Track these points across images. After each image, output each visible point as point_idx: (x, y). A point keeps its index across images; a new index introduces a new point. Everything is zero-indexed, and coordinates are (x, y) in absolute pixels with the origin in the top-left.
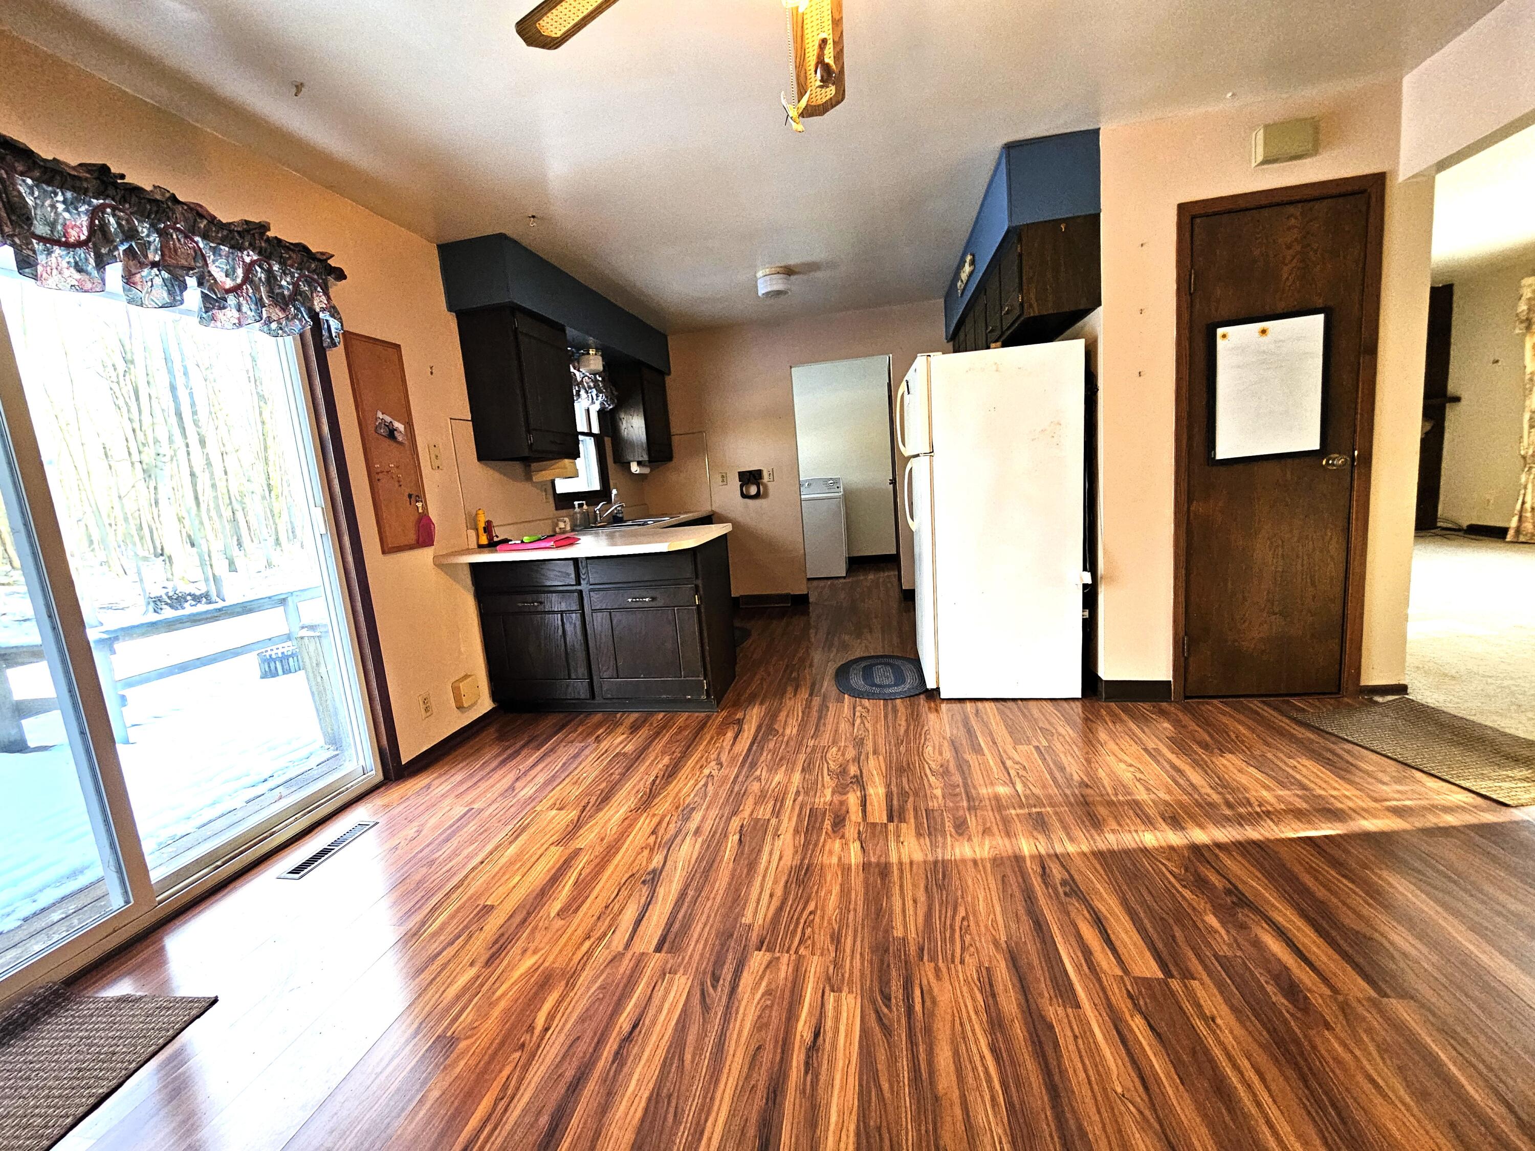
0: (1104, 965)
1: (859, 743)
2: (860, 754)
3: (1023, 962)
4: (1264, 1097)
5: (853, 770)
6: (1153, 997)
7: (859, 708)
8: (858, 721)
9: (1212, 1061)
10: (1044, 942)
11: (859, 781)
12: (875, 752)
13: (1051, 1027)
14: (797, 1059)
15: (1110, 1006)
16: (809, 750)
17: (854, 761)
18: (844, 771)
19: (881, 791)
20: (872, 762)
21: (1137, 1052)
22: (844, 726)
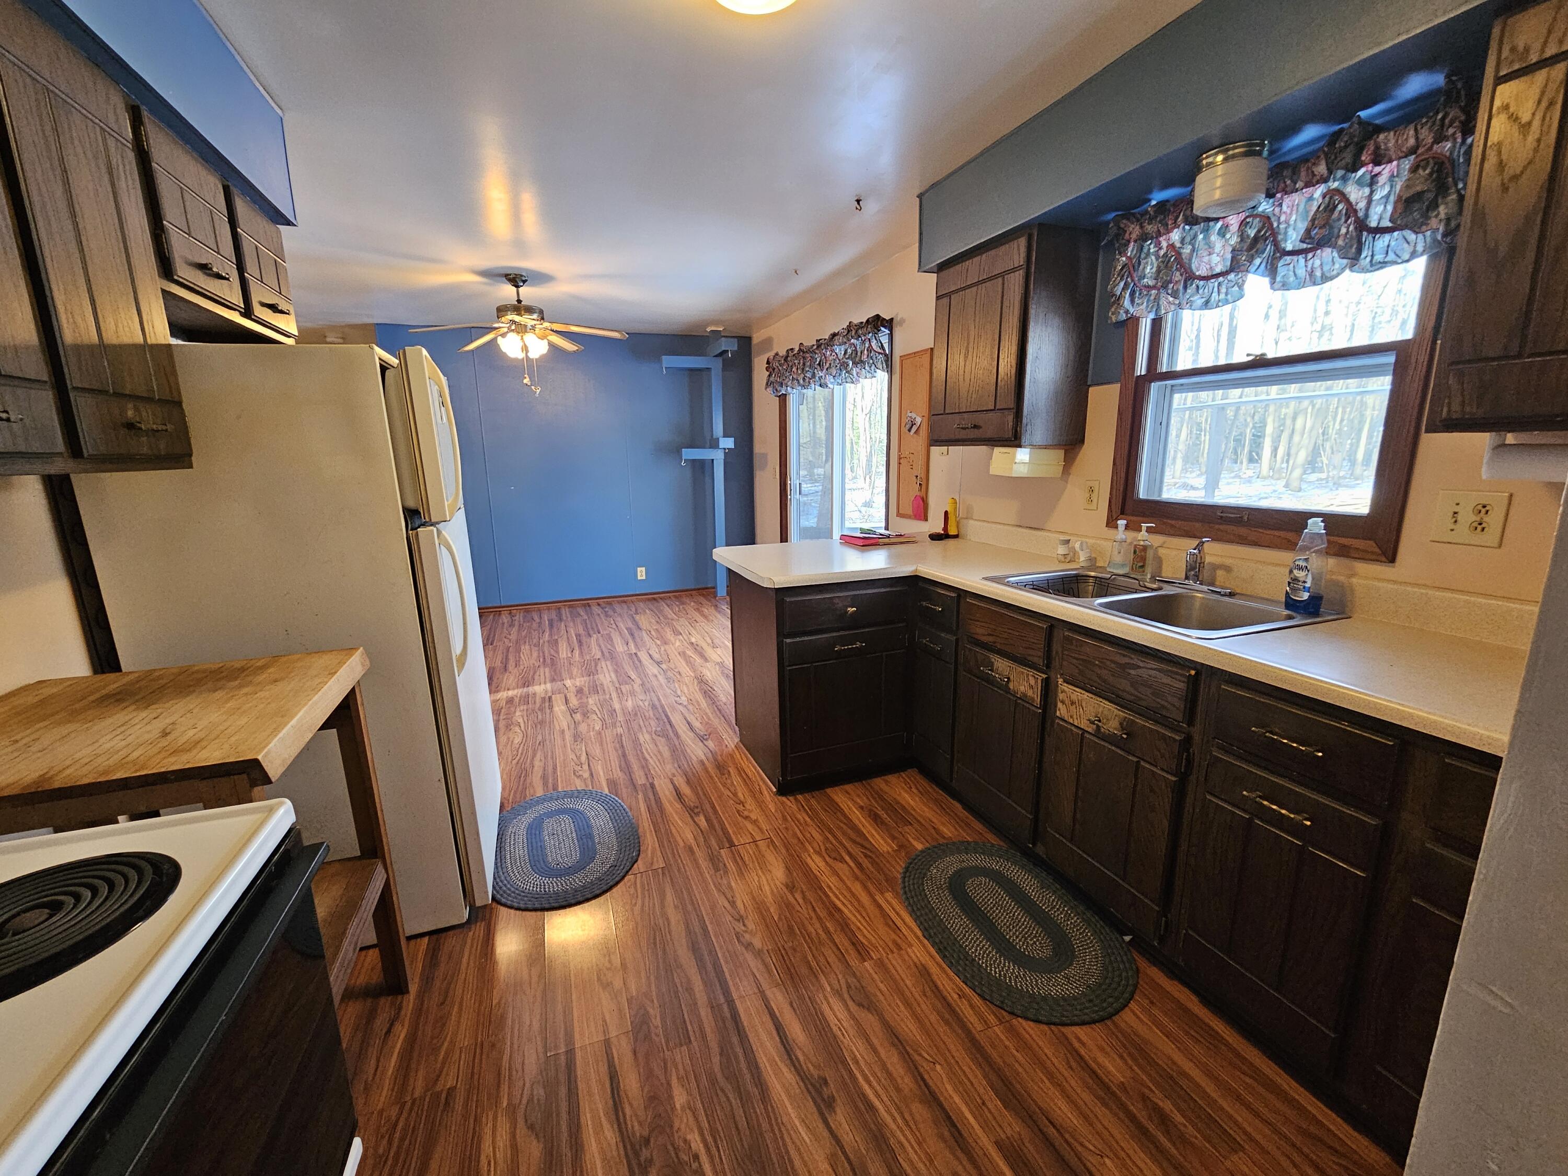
1: (577, 737)
2: (576, 728)
5: (578, 717)
7: (586, 775)
8: (584, 758)
11: (572, 712)
12: (563, 732)
16: (618, 724)
17: (579, 723)
18: (585, 715)
19: (556, 709)
20: (564, 725)
22: (596, 751)
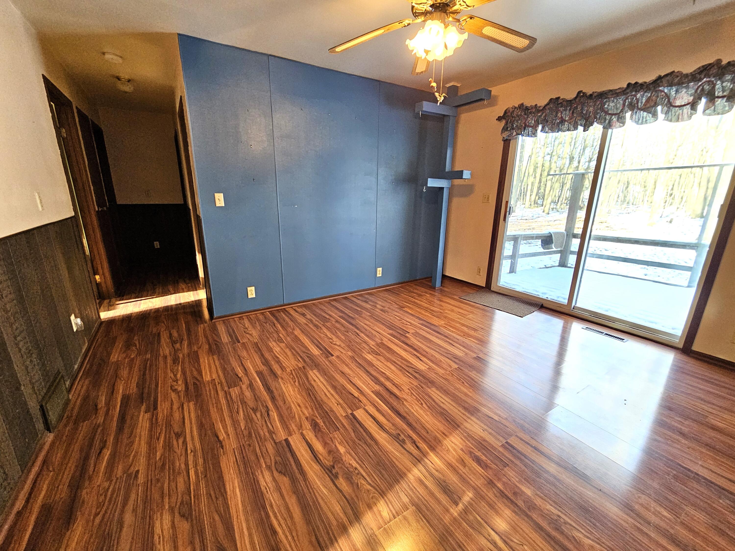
0: (371, 408)
3: (394, 397)
4: (325, 391)
6: (354, 404)
9: (337, 393)
10: (393, 407)
13: (376, 384)
14: (418, 355)
15: (364, 395)
21: (355, 387)
